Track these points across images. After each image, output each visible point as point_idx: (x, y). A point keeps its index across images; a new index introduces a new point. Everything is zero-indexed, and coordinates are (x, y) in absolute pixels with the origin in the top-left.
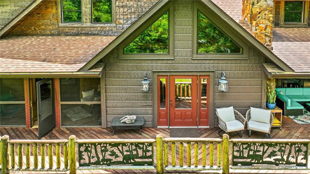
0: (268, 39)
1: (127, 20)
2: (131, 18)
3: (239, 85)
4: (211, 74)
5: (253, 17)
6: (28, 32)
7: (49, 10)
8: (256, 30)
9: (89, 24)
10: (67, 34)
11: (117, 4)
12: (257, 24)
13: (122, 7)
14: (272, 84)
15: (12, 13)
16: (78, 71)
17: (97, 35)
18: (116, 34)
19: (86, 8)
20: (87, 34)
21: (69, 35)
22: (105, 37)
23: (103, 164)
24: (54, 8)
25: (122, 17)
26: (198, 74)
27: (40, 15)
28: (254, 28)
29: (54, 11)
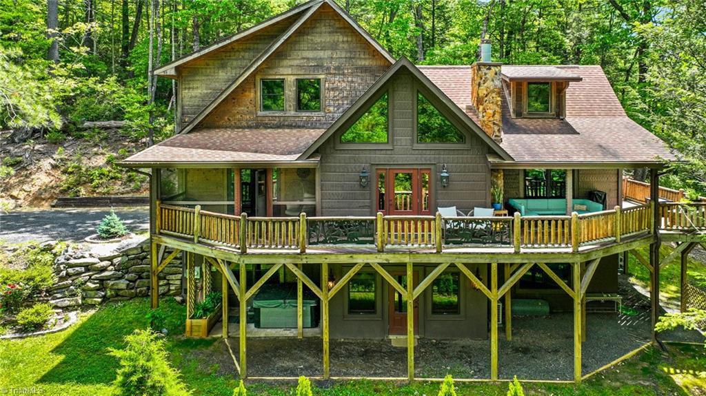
0: (496, 128)
1: (339, 106)
2: (343, 104)
3: (462, 181)
4: (432, 167)
5: (479, 101)
6: (221, 123)
7: (247, 93)
8: (483, 117)
9: (293, 113)
10: (266, 126)
11: (327, 85)
12: (484, 109)
13: (333, 89)
14: (499, 182)
15: (203, 98)
16: (296, 160)
17: (303, 127)
18: (325, 126)
19: (290, 91)
20: (290, 127)
21: (269, 128)
22: (312, 130)
23: (330, 243)
24: (253, 91)
25: (332, 102)
26: (419, 167)
27: (236, 100)
28: (481, 115)
29: (252, 95)
